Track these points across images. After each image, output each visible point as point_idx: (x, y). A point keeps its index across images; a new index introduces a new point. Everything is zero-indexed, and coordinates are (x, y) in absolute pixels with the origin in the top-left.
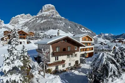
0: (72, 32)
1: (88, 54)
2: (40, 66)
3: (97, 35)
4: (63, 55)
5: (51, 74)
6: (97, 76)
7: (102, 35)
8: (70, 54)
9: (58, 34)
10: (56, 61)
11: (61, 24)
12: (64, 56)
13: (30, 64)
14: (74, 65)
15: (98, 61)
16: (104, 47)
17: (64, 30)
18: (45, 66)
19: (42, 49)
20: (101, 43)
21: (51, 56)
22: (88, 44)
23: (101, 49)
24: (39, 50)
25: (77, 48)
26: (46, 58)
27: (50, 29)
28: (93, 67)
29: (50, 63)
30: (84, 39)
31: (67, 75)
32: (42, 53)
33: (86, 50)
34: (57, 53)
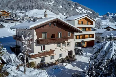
0: (64, 14)
1: (86, 43)
2: (18, 58)
3: (100, 16)
4: (51, 43)
5: (34, 68)
6: (101, 74)
7: (110, 16)
8: (61, 42)
9: (45, 15)
10: (42, 51)
11: (49, 3)
12: (53, 45)
13: (3, 58)
14: (67, 57)
15: (101, 54)
16: (112, 34)
17: (53, 10)
18: (27, 58)
19: (22, 36)
20: (108, 28)
21: (35, 44)
22: (87, 29)
23: (108, 36)
24: (18, 37)
25: (70, 33)
26: (27, 48)
27: (33, 8)
28: (94, 61)
29: (34, 54)
30: (81, 23)
31: (57, 69)
32: (21, 40)
33: (83, 37)
34: (43, 40)
